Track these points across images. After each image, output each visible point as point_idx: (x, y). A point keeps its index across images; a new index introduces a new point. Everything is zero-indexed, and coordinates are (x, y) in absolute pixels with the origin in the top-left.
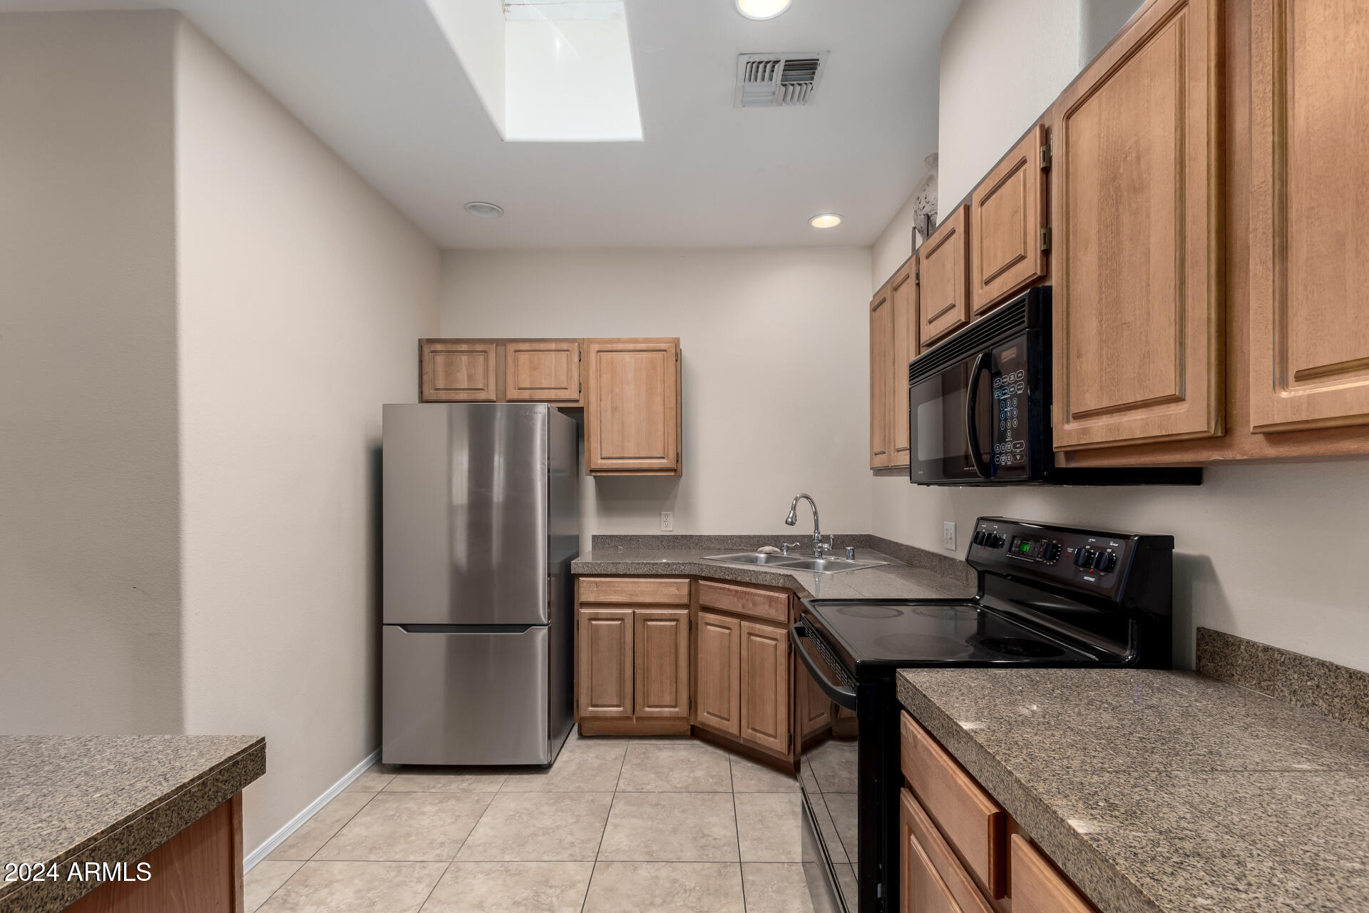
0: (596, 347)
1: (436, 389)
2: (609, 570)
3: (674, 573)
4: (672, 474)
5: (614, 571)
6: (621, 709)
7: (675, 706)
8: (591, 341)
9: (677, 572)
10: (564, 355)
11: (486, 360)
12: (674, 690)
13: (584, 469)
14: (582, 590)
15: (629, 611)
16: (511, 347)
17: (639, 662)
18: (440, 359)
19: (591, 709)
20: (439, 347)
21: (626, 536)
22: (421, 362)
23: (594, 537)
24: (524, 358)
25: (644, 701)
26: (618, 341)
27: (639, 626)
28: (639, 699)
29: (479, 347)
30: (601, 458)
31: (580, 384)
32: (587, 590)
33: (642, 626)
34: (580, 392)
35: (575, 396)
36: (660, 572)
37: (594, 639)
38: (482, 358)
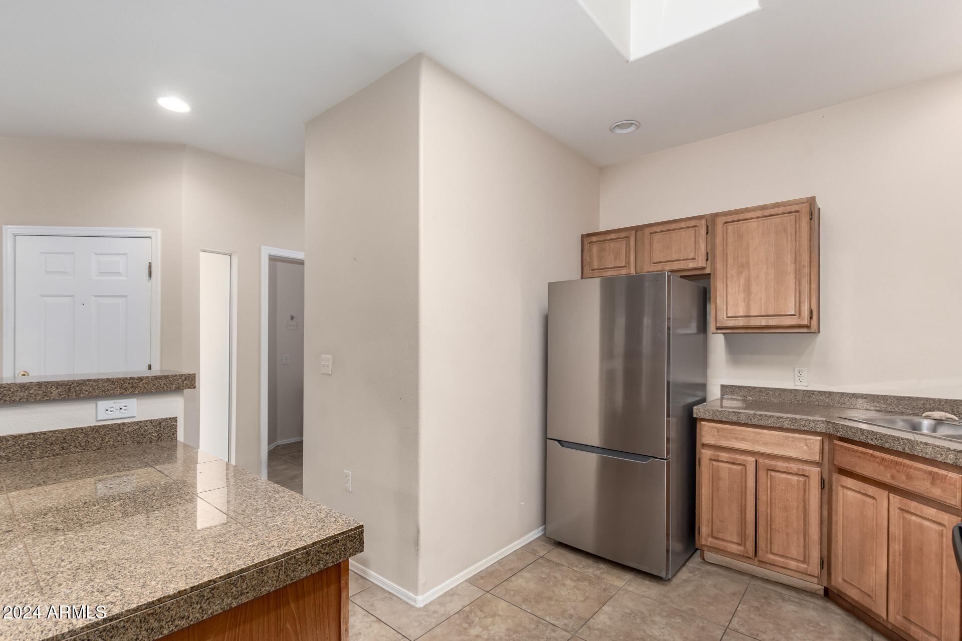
0: (724, 219)
1: (592, 270)
2: (730, 418)
3: (802, 428)
4: (805, 330)
5: (735, 419)
6: (741, 548)
7: (804, 562)
8: (715, 216)
9: (806, 428)
10: (692, 231)
11: (628, 245)
12: (802, 545)
13: (712, 327)
14: (704, 433)
15: (753, 459)
16: (647, 231)
17: (762, 508)
18: (595, 247)
19: (710, 539)
20: (594, 239)
21: (755, 388)
22: (582, 251)
23: (723, 387)
24: (657, 237)
25: (767, 547)
26: (746, 210)
27: (762, 474)
28: (762, 543)
29: (623, 235)
30: (727, 317)
31: (707, 254)
32: (708, 434)
33: (765, 475)
34: (707, 260)
35: (701, 263)
36: (786, 425)
37: (715, 478)
38: (625, 242)
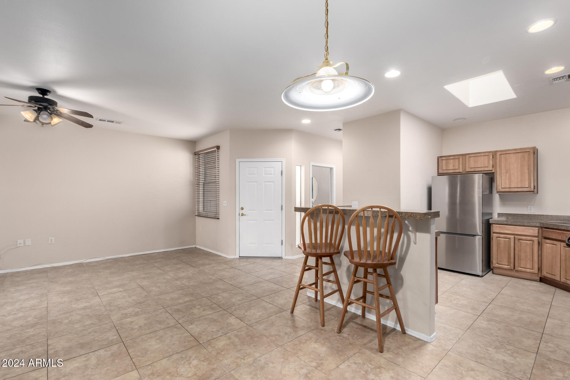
0: (500, 153)
1: (443, 170)
2: (504, 223)
3: (531, 225)
4: (532, 193)
5: (506, 223)
6: (509, 267)
7: (532, 269)
8: (496, 152)
9: (532, 225)
10: (487, 157)
11: (459, 161)
12: (531, 264)
13: (494, 191)
14: (494, 228)
15: (513, 236)
16: (467, 156)
17: (516, 252)
18: (444, 162)
19: (497, 265)
20: (444, 158)
21: (512, 214)
22: (438, 163)
23: (498, 213)
24: (472, 159)
25: (518, 265)
26: (509, 150)
27: (516, 241)
28: (516, 264)
29: (456, 157)
30: (501, 188)
31: (493, 165)
32: (495, 228)
33: (518, 241)
34: (493, 167)
35: (491, 168)
36: (525, 224)
37: (498, 244)
38: (457, 160)
